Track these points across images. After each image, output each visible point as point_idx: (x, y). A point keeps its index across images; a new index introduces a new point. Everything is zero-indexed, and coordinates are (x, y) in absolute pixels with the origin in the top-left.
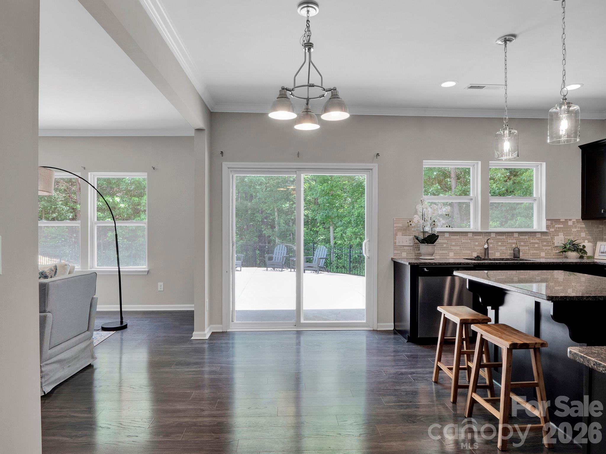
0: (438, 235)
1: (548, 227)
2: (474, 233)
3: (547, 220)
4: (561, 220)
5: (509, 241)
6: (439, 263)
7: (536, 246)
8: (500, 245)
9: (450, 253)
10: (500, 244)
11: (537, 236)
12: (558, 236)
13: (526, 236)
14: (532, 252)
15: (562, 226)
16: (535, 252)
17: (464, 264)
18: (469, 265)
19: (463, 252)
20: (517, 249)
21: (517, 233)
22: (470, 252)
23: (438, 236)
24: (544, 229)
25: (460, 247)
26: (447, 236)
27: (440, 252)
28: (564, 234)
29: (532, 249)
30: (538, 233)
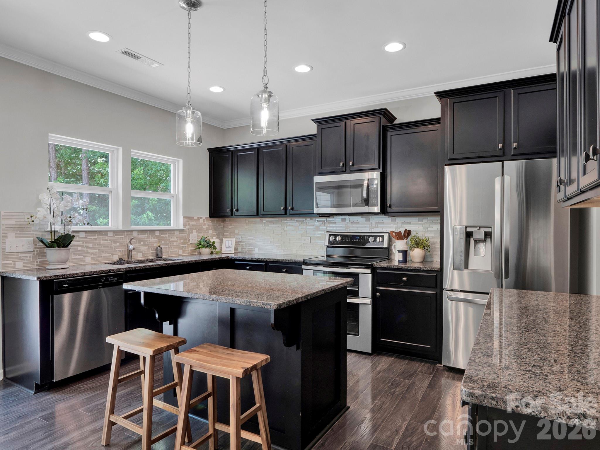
0: (74, 235)
1: (185, 224)
2: (114, 232)
3: (184, 217)
4: (195, 218)
5: (151, 240)
6: (83, 273)
7: (175, 244)
8: (142, 245)
9: (86, 257)
10: (142, 243)
11: (176, 234)
12: (193, 233)
13: (167, 234)
14: (171, 250)
15: (195, 223)
16: (174, 250)
17: (115, 270)
18: (120, 272)
19: (103, 255)
20: (159, 248)
21: (159, 231)
22: (110, 255)
23: (73, 237)
24: (181, 227)
25: (99, 250)
26: (83, 237)
27: (73, 257)
28: (197, 231)
29: (172, 248)
30: (177, 231)
